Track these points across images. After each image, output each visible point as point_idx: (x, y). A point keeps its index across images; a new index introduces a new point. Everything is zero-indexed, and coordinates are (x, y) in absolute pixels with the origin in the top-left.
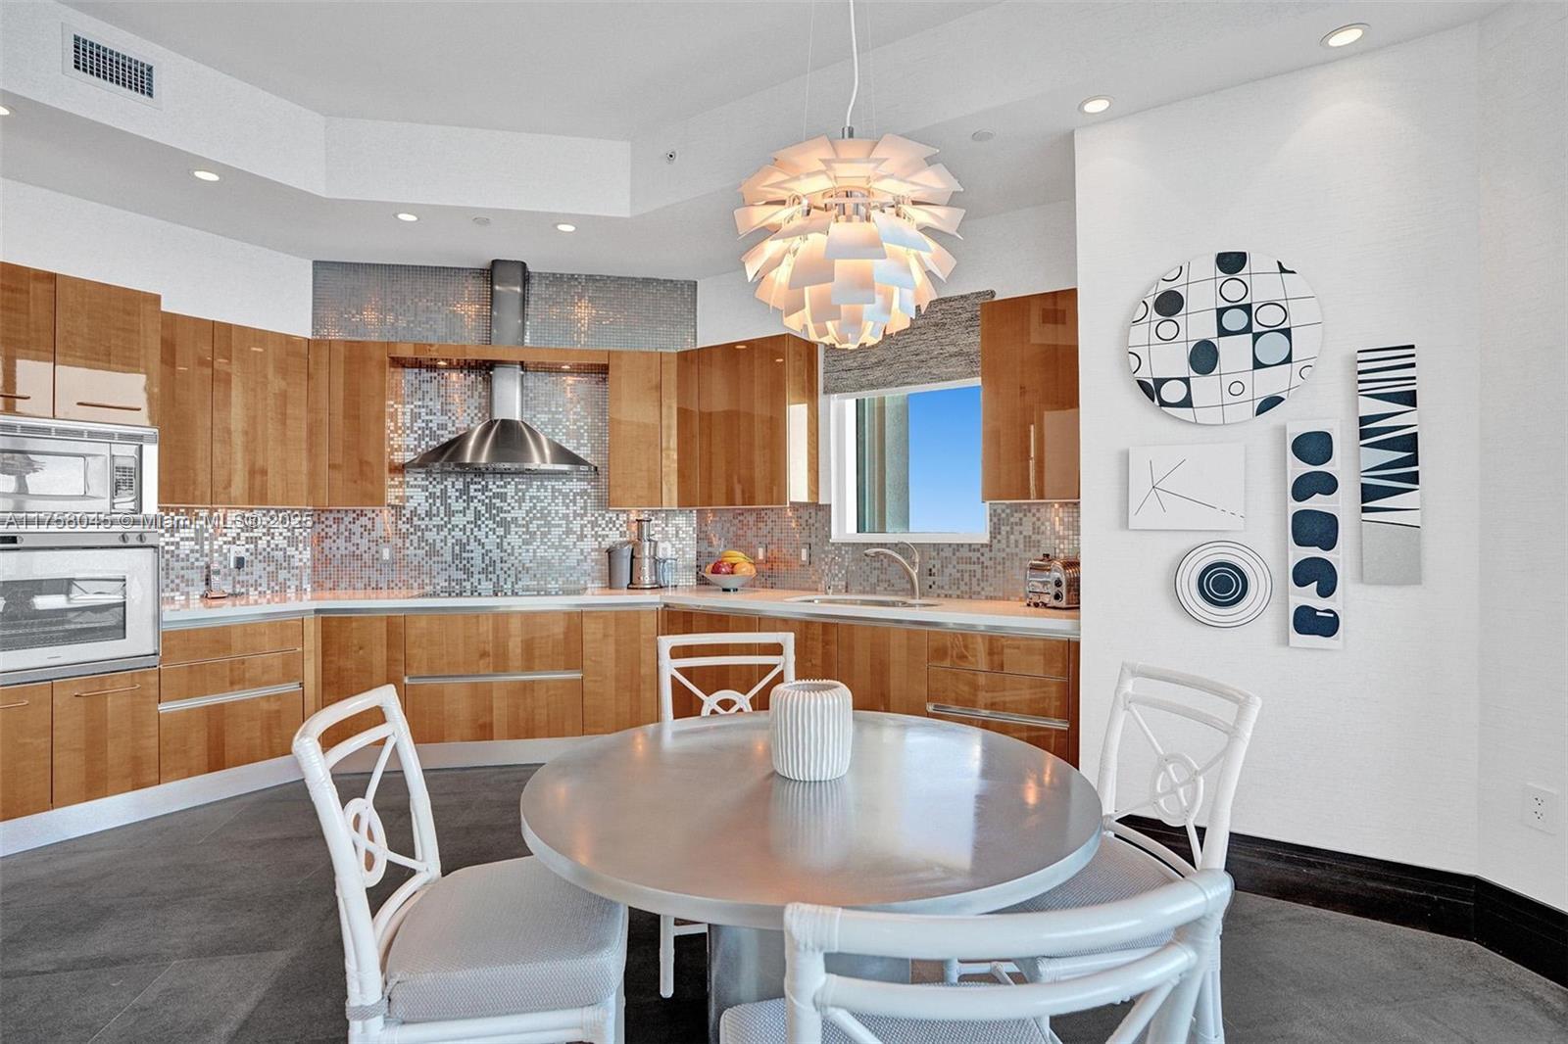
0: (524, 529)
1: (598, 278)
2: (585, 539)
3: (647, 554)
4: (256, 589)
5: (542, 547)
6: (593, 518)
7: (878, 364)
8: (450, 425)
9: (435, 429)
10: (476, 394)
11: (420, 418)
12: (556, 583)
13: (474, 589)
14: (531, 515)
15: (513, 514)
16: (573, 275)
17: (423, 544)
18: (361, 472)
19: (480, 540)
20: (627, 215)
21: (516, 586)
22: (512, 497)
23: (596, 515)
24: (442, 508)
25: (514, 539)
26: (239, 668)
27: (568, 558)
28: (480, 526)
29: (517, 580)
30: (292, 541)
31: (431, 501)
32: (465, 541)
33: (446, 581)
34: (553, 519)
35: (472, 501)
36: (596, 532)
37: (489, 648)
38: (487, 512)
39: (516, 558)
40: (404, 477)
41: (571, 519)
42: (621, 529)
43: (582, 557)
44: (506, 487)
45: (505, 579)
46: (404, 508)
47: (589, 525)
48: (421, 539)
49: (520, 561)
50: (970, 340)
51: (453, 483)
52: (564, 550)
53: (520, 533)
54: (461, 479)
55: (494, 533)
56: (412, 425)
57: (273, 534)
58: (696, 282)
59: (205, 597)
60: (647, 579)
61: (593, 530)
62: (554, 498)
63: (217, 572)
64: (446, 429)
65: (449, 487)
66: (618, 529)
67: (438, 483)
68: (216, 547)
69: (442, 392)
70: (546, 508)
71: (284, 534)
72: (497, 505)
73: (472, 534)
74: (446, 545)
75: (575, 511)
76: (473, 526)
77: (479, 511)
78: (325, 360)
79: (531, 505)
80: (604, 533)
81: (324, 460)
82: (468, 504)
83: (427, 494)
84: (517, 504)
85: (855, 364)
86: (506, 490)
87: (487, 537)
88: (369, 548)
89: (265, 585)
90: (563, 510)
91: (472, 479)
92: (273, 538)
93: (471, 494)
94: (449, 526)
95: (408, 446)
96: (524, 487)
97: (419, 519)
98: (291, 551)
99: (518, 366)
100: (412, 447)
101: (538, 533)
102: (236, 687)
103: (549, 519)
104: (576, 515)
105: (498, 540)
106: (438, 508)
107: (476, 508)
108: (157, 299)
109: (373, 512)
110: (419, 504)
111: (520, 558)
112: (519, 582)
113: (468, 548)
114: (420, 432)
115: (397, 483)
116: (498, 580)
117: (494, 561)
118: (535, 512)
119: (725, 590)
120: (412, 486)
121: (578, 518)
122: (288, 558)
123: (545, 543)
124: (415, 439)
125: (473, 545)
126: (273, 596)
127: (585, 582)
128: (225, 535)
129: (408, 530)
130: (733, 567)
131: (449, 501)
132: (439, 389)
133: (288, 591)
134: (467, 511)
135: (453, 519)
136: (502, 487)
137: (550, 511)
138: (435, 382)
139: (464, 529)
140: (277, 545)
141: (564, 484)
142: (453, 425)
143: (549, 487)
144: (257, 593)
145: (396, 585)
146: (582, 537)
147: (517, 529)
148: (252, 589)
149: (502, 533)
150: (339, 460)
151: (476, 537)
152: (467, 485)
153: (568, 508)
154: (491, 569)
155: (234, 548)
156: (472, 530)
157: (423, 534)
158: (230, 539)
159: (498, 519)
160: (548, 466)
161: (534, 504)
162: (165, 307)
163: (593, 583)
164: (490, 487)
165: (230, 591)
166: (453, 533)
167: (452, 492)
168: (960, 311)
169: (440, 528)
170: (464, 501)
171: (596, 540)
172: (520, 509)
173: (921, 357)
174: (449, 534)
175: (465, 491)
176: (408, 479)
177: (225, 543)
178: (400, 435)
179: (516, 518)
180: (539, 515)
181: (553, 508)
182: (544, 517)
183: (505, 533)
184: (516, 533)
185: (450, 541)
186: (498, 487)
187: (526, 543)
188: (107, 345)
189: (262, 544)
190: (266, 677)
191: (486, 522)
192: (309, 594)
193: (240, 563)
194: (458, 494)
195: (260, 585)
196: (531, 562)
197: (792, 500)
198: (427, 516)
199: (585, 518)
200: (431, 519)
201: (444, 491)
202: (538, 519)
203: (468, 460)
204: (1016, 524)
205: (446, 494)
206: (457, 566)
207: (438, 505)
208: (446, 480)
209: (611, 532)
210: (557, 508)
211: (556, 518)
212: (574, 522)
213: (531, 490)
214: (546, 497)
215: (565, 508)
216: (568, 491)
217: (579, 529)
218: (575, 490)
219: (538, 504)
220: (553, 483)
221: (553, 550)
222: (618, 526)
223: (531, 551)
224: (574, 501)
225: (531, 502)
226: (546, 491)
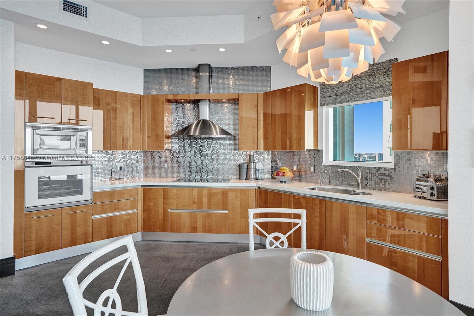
0: (210, 158)
1: (235, 68)
2: (231, 161)
3: (253, 167)
4: (126, 177)
5: (216, 164)
6: (234, 154)
7: (343, 93)
8: (186, 122)
9: (181, 123)
10: (195, 111)
11: (176, 120)
12: (221, 177)
13: (194, 178)
14: (213, 153)
15: (207, 152)
16: (227, 67)
17: (177, 163)
18: (157, 139)
19: (196, 161)
20: (243, 42)
21: (207, 177)
22: (207, 146)
23: (235, 153)
24: (183, 150)
25: (207, 161)
26: (117, 204)
27: (225, 168)
28: (196, 156)
29: (208, 175)
30: (138, 161)
31: (180, 148)
32: (191, 161)
33: (185, 175)
34: (220, 154)
35: (193, 148)
36: (235, 159)
37: (196, 200)
38: (198, 152)
39: (208, 168)
40: (171, 140)
43: (230, 168)
44: (204, 143)
45: (204, 175)
46: (172, 150)
47: (233, 156)
48: (177, 161)
49: (209, 169)
50: (386, 81)
51: (187, 142)
52: (224, 165)
53: (209, 159)
54: (190, 140)
55: (200, 159)
56: (174, 122)
57: (131, 159)
58: (271, 67)
59: (110, 179)
60: (252, 176)
61: (234, 158)
62: (220, 146)
63: (114, 172)
64: (185, 123)
65: (186, 143)
66: (243, 158)
67: (182, 142)
68: (114, 163)
69: (184, 110)
70: (218, 150)
71: (135, 159)
72: (201, 149)
73: (193, 159)
74: (185, 163)
75: (228, 151)
76: (193, 156)
77: (196, 151)
78: (146, 101)
79: (213, 149)
80: (238, 159)
81: (146, 135)
82: (192, 149)
83: (179, 145)
84: (208, 149)
85: (333, 94)
86: (204, 144)
87: (198, 160)
88: (161, 164)
89: (129, 175)
90: (223, 151)
91: (193, 140)
92: (131, 160)
93: (193, 145)
94: (186, 156)
95: (173, 129)
96: (210, 143)
97: (176, 154)
98: (137, 164)
99: (208, 101)
100: (174, 129)
101: (215, 159)
102: (116, 211)
103: (219, 154)
104: (228, 153)
105: (202, 161)
106: (182, 150)
107: (194, 150)
108: (92, 84)
109: (162, 152)
110: (176, 149)
111: (209, 168)
112: (209, 176)
113: (192, 164)
114: (176, 124)
115: (169, 142)
116: (201, 175)
117: (200, 169)
118: (214, 151)
119: (281, 182)
120: (174, 143)
121: (229, 154)
122: (136, 167)
123: (218, 163)
124: (175, 127)
125: (193, 163)
126: (131, 179)
127: (231, 176)
128: (117, 159)
129: (173, 158)
130: (284, 173)
131: (186, 148)
132: (182, 110)
133: (136, 177)
134: (192, 151)
135: (187, 154)
136: (203, 143)
137: (219, 151)
138: (181, 107)
139: (190, 158)
140: (133, 163)
141: (224, 142)
142: (187, 122)
143: (219, 143)
144: (126, 178)
145: (169, 176)
146: (230, 160)
147: (208, 158)
148: (125, 177)
149: (203, 159)
150: (150, 135)
151: (194, 160)
152: (191, 142)
153: (225, 150)
154: (199, 171)
155: (119, 164)
156: (193, 158)
157: (177, 159)
158: (118, 161)
159: (202, 154)
160: (219, 136)
161: (214, 149)
162: (94, 87)
163: (234, 177)
164: (199, 143)
165: (118, 178)
166: (187, 159)
167: (187, 145)
168: (381, 68)
169: (183, 157)
170: (191, 148)
171: (235, 162)
172: (209, 150)
173: (363, 89)
174: (186, 159)
175: (191, 144)
176: (173, 140)
177: (117, 162)
178: (170, 126)
179: (208, 154)
181: (220, 150)
182: (217, 153)
183: (204, 159)
184: (208, 159)
185: (186, 162)
186: (202, 143)
187: (211, 162)
188: (77, 100)
189: (128, 162)
190: (125, 208)
191: (198, 155)
192: (142, 178)
193: (121, 168)
194: (188, 145)
195: (127, 176)
196: (212, 169)
197: (307, 148)
198: (179, 153)
199: (231, 154)
200: (180, 154)
201: (184, 144)
202: (215, 154)
203: (192, 134)
204: (408, 160)
205: (185, 145)
206: (188, 170)
207: (182, 149)
208: (185, 140)
209: (240, 159)
210: (221, 150)
211: (221, 154)
212: (227, 155)
213: (213, 144)
214: (218, 146)
215: (224, 150)
216: (225, 144)
217: (229, 158)
218: (228, 144)
219: (215, 149)
220: (220, 141)
221: (220, 165)
222: (243, 157)
223: (213, 165)
224: (227, 148)
225: (213, 148)
226: (218, 144)
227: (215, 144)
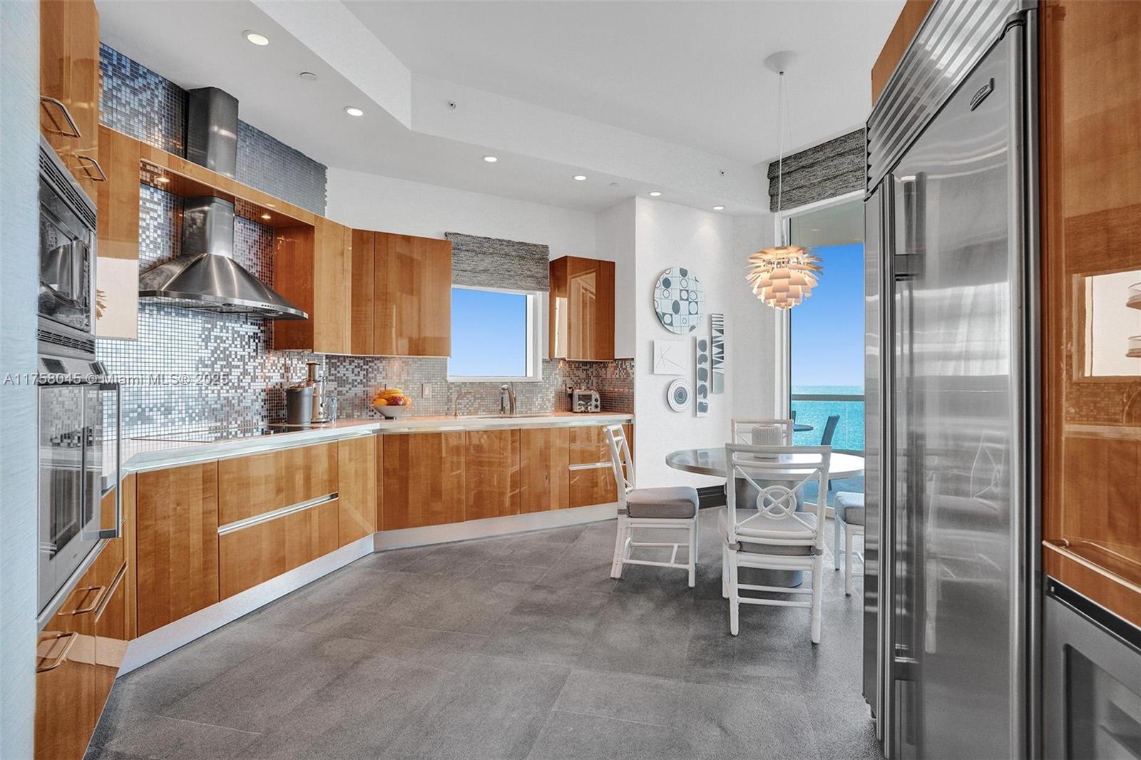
2: (257, 380)
3: (321, 392)
5: (225, 388)
6: (262, 361)
14: (216, 355)
23: (264, 358)
27: (244, 398)
34: (233, 360)
36: (264, 374)
41: (247, 361)
42: (281, 371)
43: (255, 397)
47: (259, 367)
52: (242, 391)
58: (325, 167)
61: (262, 371)
70: (227, 349)
75: (249, 353)
79: (216, 345)
80: (269, 374)
84: (203, 344)
96: (210, 326)
103: (230, 360)
104: (250, 357)
121: (252, 360)
137: (230, 352)
141: (241, 326)
146: (254, 378)
153: (244, 351)
161: (219, 344)
171: (265, 381)
172: (207, 348)
180: (222, 356)
181: (233, 349)
182: (226, 358)
196: (216, 403)
199: (257, 361)
209: (274, 374)
210: (236, 349)
211: (236, 360)
212: (249, 363)
213: (215, 330)
214: (227, 338)
215: (242, 350)
216: (244, 333)
217: (252, 371)
218: (249, 334)
219: (221, 345)
220: (233, 325)
221: (233, 391)
222: (279, 368)
223: (216, 392)
224: (248, 343)
225: (216, 342)
226: (227, 332)
227: (221, 331)
